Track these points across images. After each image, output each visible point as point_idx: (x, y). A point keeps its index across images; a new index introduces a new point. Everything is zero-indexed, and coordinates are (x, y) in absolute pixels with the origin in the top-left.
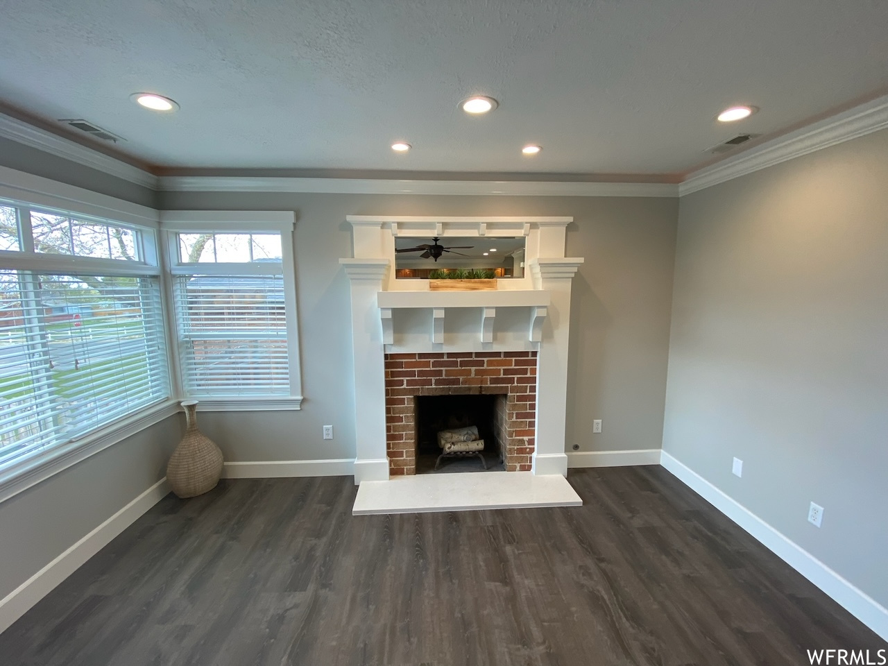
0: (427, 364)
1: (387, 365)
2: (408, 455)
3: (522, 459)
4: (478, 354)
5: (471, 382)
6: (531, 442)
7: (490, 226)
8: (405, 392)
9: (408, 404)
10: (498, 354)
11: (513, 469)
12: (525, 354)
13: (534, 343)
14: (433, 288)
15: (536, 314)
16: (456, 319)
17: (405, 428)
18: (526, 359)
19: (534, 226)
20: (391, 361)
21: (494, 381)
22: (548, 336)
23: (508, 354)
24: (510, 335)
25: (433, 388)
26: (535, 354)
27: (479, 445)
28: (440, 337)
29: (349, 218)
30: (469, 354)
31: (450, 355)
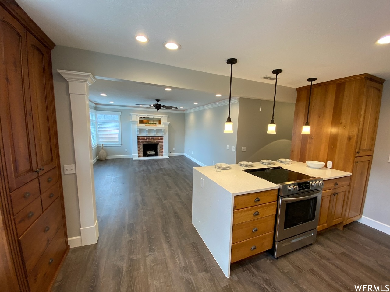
0: (145, 138)
1: (138, 138)
2: (141, 154)
3: (161, 154)
4: (154, 137)
5: (153, 141)
6: (163, 151)
7: (155, 116)
8: (141, 143)
9: (142, 145)
10: (157, 137)
11: (160, 156)
12: (161, 137)
13: (163, 135)
14: (146, 125)
15: (163, 130)
16: (150, 131)
17: (141, 149)
18: (161, 138)
19: (162, 116)
20: (138, 137)
21: (156, 141)
22: (165, 134)
23: (159, 137)
24: (159, 134)
25: (146, 142)
26: (163, 137)
27: (154, 153)
28: (147, 134)
29: (131, 114)
30: (152, 137)
31: (149, 137)
